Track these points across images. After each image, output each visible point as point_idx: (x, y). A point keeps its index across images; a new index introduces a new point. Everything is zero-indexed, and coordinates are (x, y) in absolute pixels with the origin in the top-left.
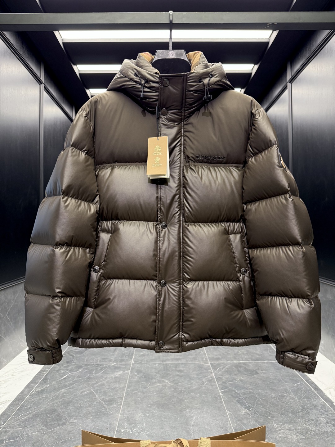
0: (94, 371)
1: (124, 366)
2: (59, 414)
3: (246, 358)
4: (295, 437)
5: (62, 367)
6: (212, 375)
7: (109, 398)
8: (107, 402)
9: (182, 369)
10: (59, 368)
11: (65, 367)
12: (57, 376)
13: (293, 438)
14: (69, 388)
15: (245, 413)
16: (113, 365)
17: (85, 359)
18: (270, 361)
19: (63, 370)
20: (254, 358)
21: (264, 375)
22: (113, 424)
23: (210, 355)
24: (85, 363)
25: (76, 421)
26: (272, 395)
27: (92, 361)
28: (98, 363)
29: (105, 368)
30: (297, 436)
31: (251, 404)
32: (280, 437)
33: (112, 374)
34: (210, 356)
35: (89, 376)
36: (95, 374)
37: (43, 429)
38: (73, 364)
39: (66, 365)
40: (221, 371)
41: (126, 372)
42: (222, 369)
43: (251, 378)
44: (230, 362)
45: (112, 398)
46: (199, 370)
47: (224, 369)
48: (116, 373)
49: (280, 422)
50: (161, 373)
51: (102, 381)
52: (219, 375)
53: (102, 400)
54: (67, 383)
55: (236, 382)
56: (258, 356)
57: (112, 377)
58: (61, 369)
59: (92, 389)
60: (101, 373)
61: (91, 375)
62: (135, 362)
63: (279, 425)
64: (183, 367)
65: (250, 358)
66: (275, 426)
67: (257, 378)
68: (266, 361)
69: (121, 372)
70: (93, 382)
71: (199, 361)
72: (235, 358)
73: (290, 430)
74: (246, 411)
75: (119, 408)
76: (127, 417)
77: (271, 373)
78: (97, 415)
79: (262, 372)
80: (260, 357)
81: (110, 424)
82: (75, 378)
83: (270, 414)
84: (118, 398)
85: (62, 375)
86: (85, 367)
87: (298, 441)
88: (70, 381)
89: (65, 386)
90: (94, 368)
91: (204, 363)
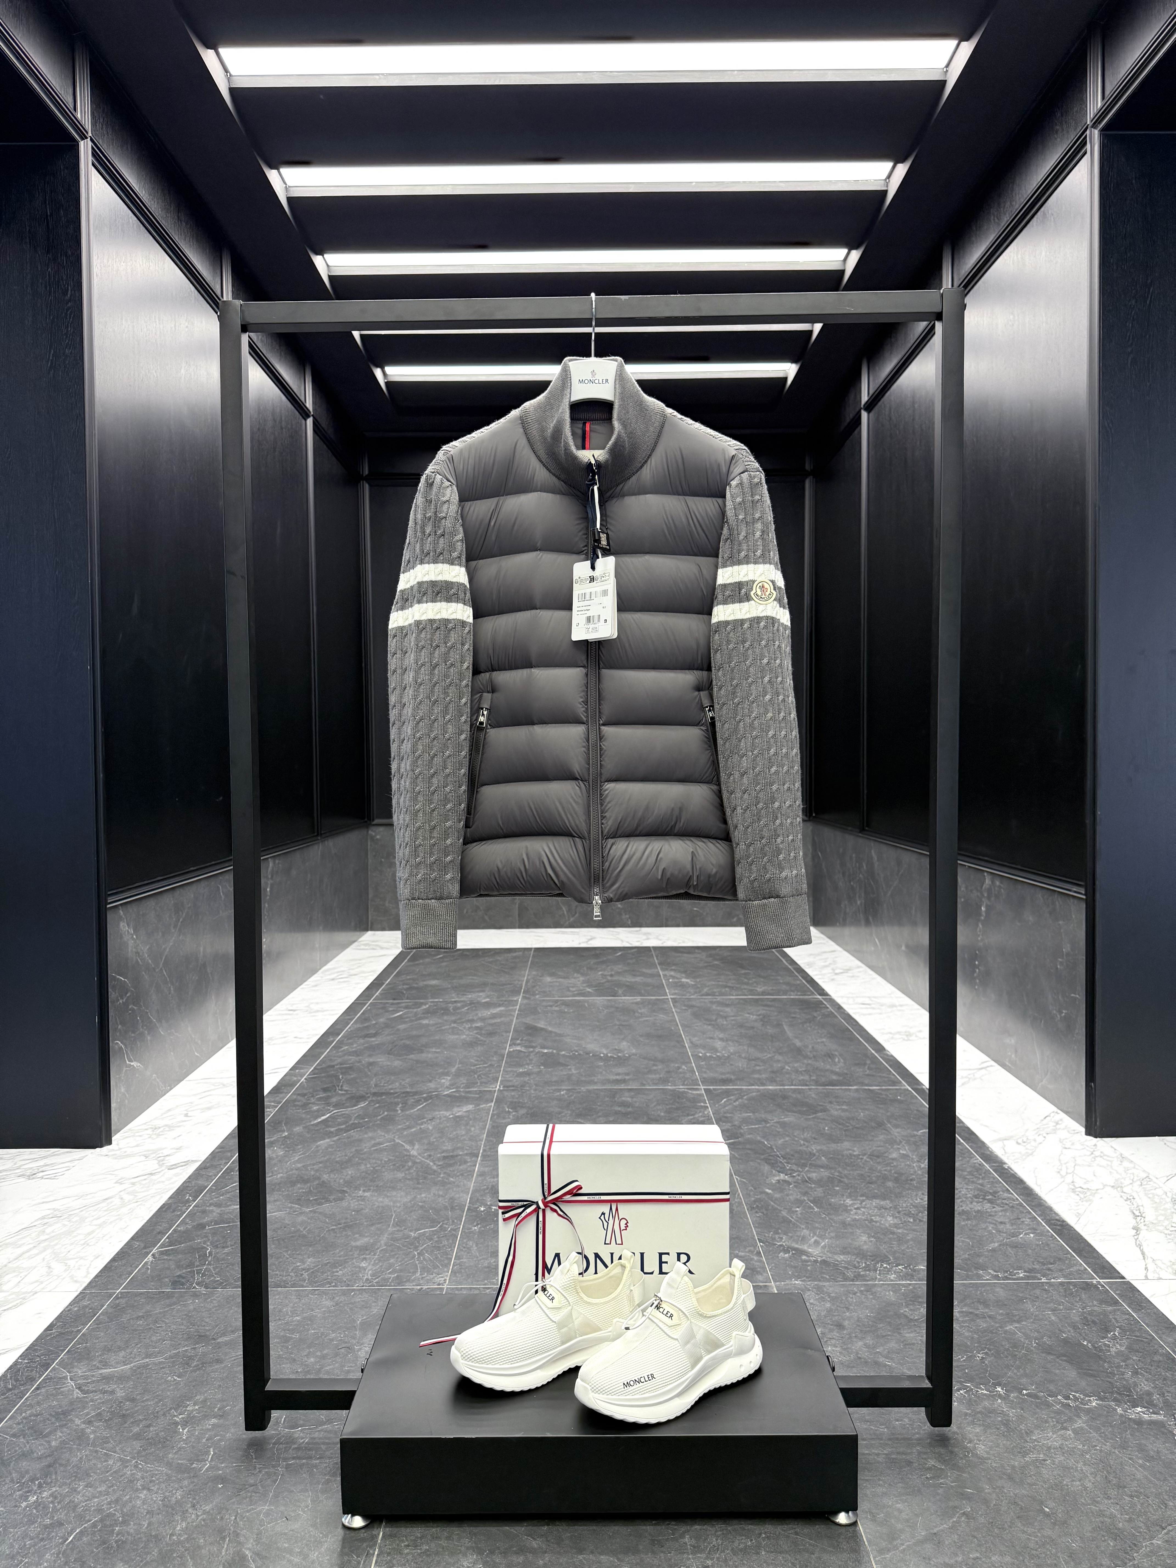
0: (400, 1106)
1: (477, 1096)
2: (323, 1182)
3: (803, 1080)
4: (890, 1219)
5: (312, 1100)
6: (706, 1113)
7: (443, 1155)
8: (439, 1161)
9: (629, 1099)
10: (304, 1101)
11: (320, 1099)
12: (304, 1116)
13: (886, 1220)
14: (339, 1139)
15: (779, 1181)
16: (446, 1093)
17: (373, 1083)
18: (866, 1088)
19: (318, 1105)
20: (823, 1079)
21: (843, 1114)
22: (459, 1198)
23: (705, 1072)
24: (373, 1090)
25: (366, 1194)
26: (854, 1151)
27: (390, 1087)
28: (408, 1090)
29: (426, 1099)
30: (896, 1217)
31: (796, 1165)
32: (855, 1220)
33: (447, 1110)
34: (705, 1075)
35: (387, 1115)
36: (402, 1111)
37: (291, 1208)
38: (340, 1092)
39: (322, 1095)
40: (730, 1104)
41: (482, 1106)
42: (734, 1102)
43: (806, 1119)
44: (757, 1087)
45: (451, 1154)
46: (672, 1104)
47: (740, 1100)
48: (455, 1109)
49: (862, 1196)
50: (574, 1108)
51: (422, 1124)
52: (725, 1113)
53: (427, 1159)
54: (332, 1129)
55: (768, 1125)
56: (835, 1077)
57: (448, 1119)
58: (310, 1103)
59: (398, 1138)
60: (418, 1110)
61: (392, 1113)
62: (506, 1087)
63: (858, 1200)
64: (632, 1097)
65: (813, 1080)
66: (849, 1201)
67: (824, 1119)
68: (855, 1087)
69: (470, 1107)
70: (399, 1127)
71: (675, 1086)
72: (772, 1081)
73: (881, 1208)
74: (782, 1176)
75: (470, 1171)
76: (490, 1187)
77: (861, 1109)
78: (418, 1183)
79: (838, 1107)
80: (841, 1078)
81: (451, 1198)
82: (351, 1120)
83: (840, 1181)
84: (467, 1154)
85: (316, 1113)
86: (374, 1099)
87: (896, 1226)
88: (340, 1124)
89: (330, 1135)
90: (396, 1100)
91: (687, 1089)
